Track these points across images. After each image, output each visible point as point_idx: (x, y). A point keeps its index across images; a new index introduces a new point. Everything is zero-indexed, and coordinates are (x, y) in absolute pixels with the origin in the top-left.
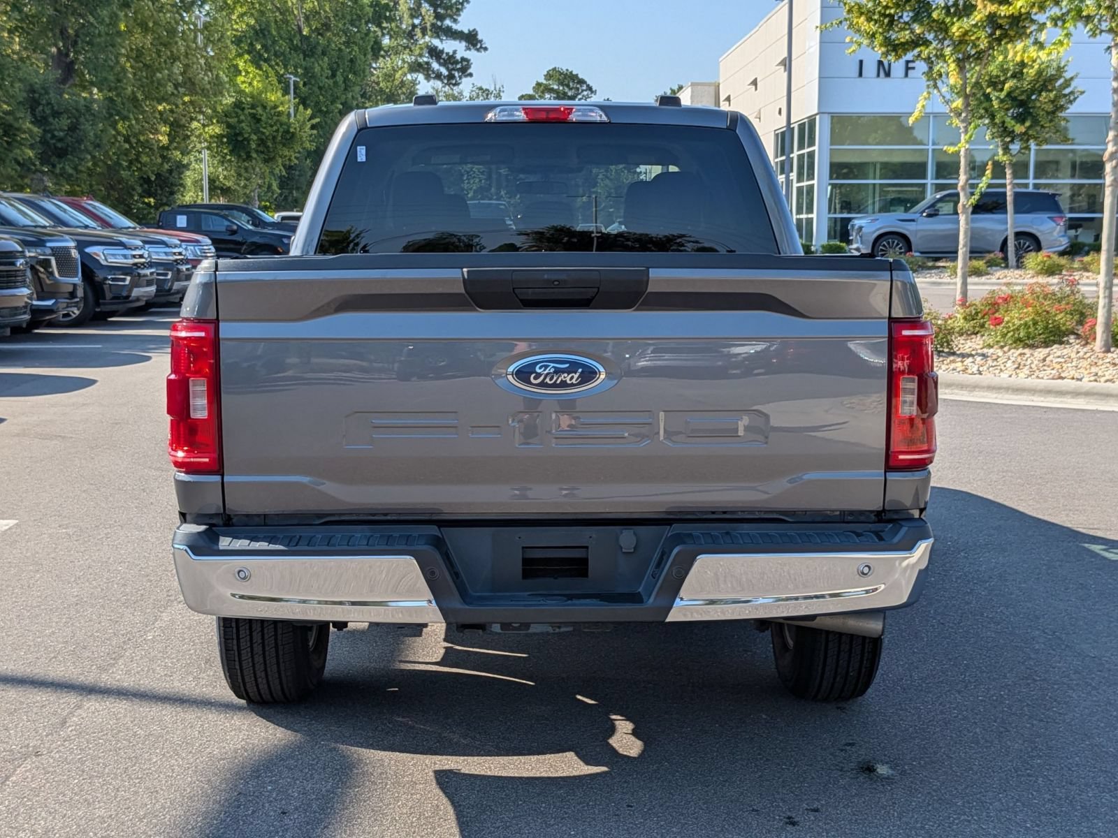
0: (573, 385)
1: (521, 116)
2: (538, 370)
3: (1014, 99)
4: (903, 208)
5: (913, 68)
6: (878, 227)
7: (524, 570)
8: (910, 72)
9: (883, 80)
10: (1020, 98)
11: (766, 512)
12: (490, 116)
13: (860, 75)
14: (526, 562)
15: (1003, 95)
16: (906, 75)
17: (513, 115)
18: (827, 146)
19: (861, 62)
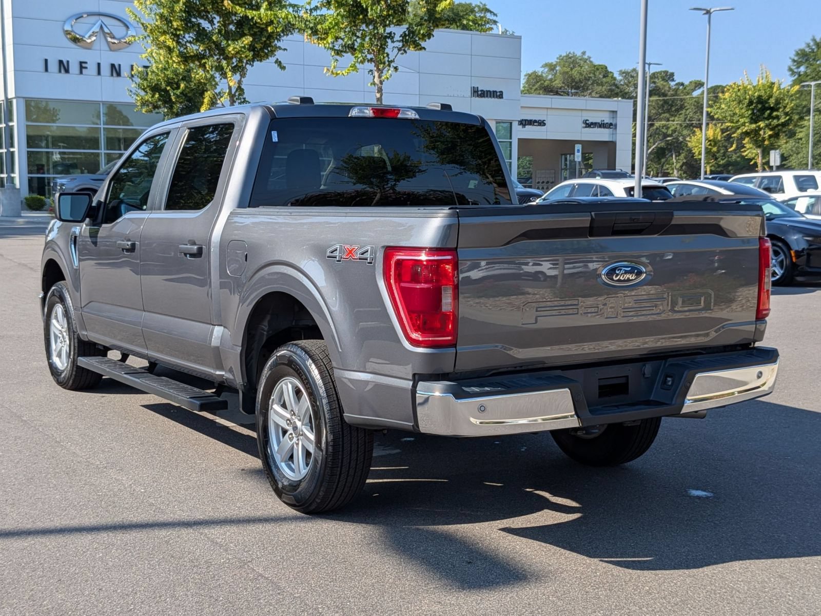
0: (632, 280)
1: (369, 113)
2: (617, 272)
3: (186, 95)
4: (79, 171)
5: (86, 68)
6: (77, 184)
7: (599, 393)
8: (84, 70)
9: (63, 75)
10: (189, 95)
11: (694, 349)
12: (354, 113)
13: (46, 70)
14: (600, 387)
15: (178, 92)
16: (81, 73)
17: (364, 112)
18: (24, 122)
19: (46, 61)
